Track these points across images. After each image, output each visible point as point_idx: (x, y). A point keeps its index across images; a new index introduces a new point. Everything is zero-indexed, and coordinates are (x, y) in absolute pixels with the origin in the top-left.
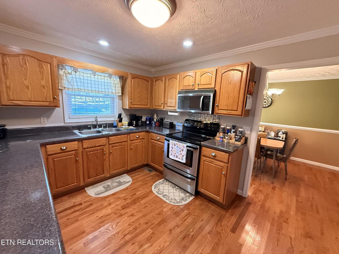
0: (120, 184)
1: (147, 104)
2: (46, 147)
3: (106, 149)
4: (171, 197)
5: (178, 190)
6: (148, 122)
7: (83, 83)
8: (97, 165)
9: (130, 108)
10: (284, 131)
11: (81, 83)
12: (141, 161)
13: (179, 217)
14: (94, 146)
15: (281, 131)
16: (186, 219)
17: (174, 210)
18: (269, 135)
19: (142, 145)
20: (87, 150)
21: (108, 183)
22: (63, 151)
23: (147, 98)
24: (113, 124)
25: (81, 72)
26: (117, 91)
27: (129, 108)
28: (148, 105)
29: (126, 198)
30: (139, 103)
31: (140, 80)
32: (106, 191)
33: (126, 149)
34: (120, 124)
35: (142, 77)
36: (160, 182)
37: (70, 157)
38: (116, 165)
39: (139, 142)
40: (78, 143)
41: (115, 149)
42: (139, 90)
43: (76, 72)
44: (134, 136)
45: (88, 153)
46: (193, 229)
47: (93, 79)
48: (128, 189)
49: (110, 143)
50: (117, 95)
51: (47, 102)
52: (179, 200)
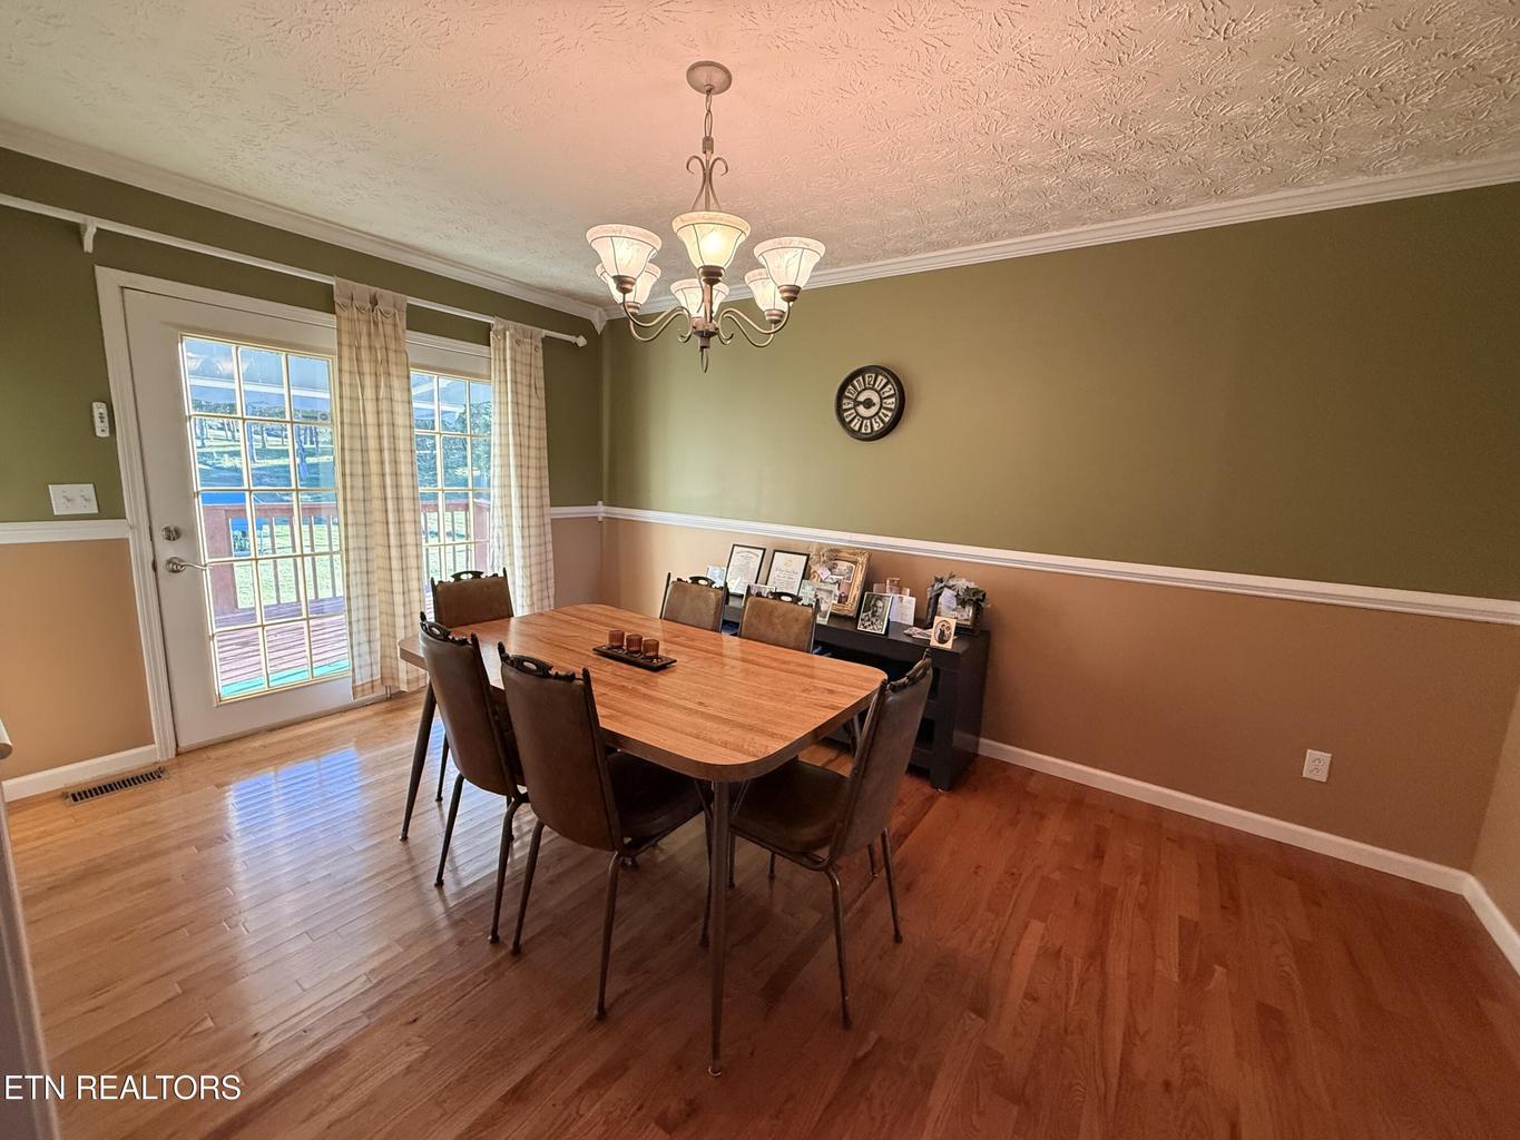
10: (962, 584)
15: (950, 588)
18: (873, 615)
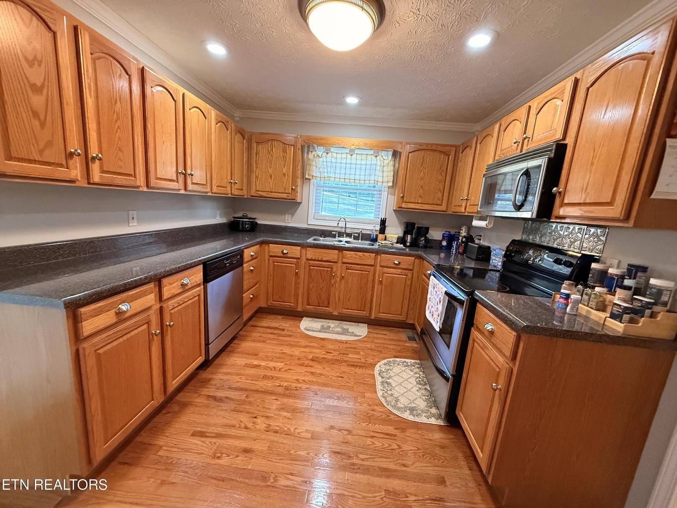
0: (345, 332)
1: (439, 202)
2: (269, 246)
3: (338, 269)
4: (395, 391)
5: (424, 392)
6: (444, 243)
7: (334, 169)
8: (321, 290)
9: (399, 207)
11: (332, 168)
12: (399, 313)
13: (367, 425)
14: (320, 259)
16: (375, 437)
17: (373, 410)
19: (406, 281)
20: (310, 262)
21: (332, 324)
22: (284, 255)
23: (440, 190)
24: (370, 235)
25: (334, 153)
26: (385, 179)
27: (398, 209)
28: (441, 205)
29: (330, 351)
30: (420, 199)
31: (428, 152)
32: (320, 331)
33: (370, 278)
34: (381, 236)
35: (434, 148)
36: (405, 362)
37: (290, 265)
38: (349, 300)
39: (398, 273)
40: (301, 250)
41: (351, 273)
42: (424, 173)
43: (327, 153)
44: (388, 260)
45: (311, 267)
46: (367, 459)
47: (348, 161)
48: (346, 343)
49: (345, 260)
50: (385, 184)
51: (285, 193)
52: (402, 406)
